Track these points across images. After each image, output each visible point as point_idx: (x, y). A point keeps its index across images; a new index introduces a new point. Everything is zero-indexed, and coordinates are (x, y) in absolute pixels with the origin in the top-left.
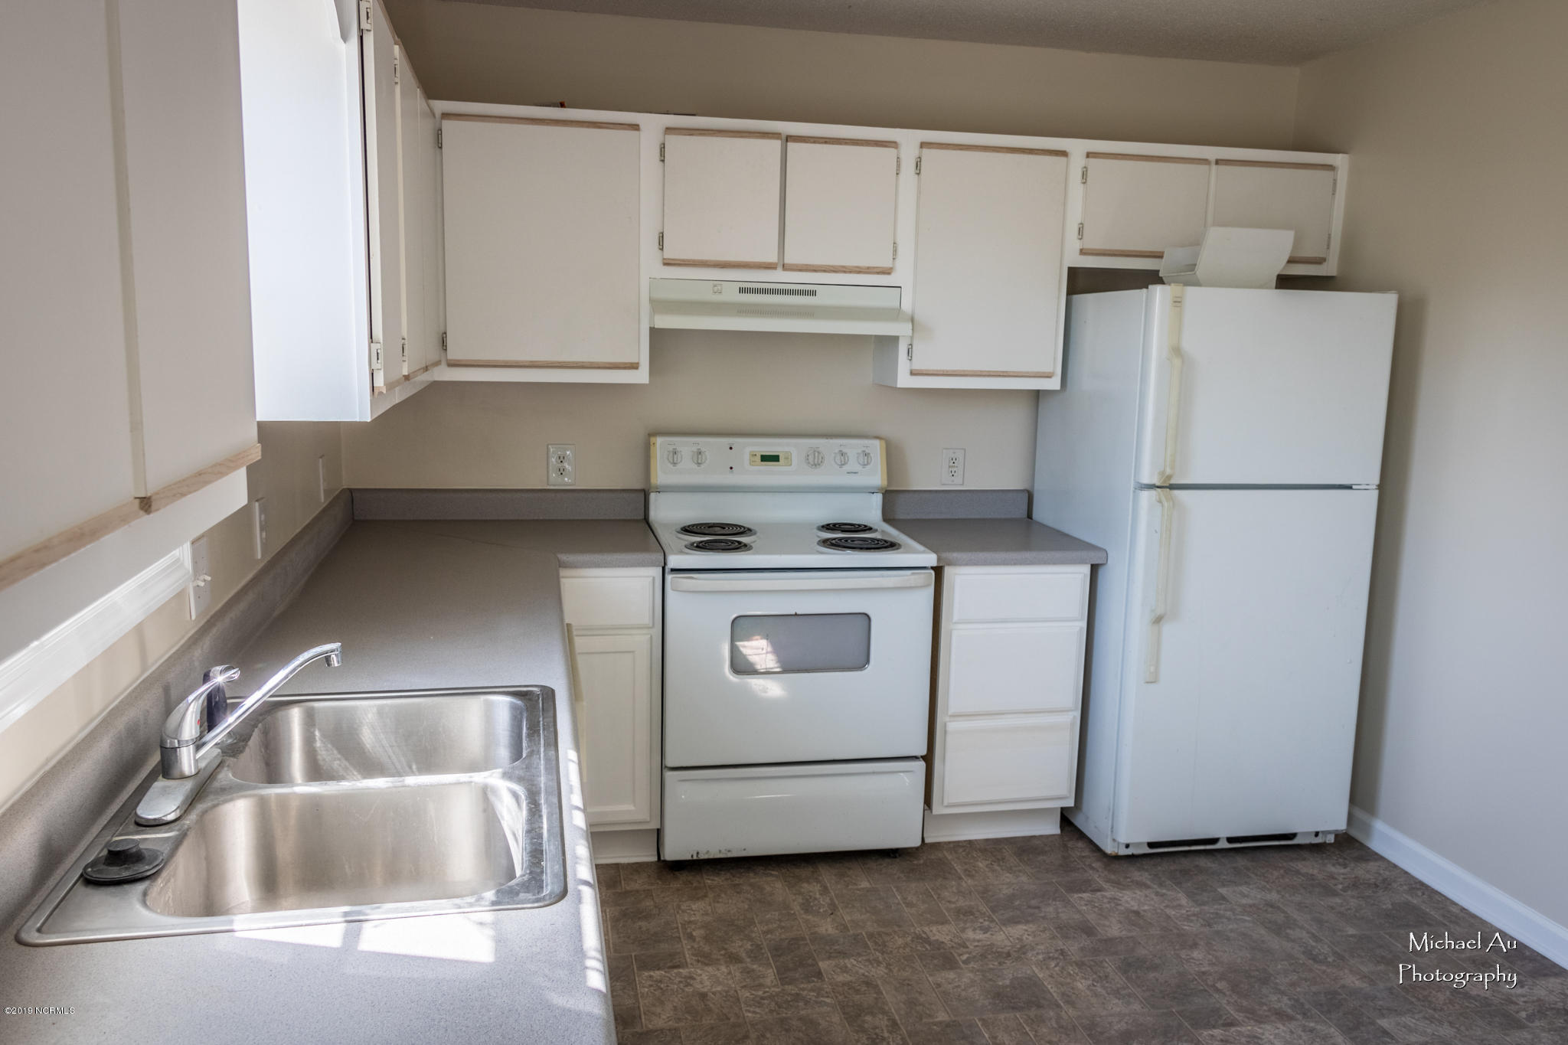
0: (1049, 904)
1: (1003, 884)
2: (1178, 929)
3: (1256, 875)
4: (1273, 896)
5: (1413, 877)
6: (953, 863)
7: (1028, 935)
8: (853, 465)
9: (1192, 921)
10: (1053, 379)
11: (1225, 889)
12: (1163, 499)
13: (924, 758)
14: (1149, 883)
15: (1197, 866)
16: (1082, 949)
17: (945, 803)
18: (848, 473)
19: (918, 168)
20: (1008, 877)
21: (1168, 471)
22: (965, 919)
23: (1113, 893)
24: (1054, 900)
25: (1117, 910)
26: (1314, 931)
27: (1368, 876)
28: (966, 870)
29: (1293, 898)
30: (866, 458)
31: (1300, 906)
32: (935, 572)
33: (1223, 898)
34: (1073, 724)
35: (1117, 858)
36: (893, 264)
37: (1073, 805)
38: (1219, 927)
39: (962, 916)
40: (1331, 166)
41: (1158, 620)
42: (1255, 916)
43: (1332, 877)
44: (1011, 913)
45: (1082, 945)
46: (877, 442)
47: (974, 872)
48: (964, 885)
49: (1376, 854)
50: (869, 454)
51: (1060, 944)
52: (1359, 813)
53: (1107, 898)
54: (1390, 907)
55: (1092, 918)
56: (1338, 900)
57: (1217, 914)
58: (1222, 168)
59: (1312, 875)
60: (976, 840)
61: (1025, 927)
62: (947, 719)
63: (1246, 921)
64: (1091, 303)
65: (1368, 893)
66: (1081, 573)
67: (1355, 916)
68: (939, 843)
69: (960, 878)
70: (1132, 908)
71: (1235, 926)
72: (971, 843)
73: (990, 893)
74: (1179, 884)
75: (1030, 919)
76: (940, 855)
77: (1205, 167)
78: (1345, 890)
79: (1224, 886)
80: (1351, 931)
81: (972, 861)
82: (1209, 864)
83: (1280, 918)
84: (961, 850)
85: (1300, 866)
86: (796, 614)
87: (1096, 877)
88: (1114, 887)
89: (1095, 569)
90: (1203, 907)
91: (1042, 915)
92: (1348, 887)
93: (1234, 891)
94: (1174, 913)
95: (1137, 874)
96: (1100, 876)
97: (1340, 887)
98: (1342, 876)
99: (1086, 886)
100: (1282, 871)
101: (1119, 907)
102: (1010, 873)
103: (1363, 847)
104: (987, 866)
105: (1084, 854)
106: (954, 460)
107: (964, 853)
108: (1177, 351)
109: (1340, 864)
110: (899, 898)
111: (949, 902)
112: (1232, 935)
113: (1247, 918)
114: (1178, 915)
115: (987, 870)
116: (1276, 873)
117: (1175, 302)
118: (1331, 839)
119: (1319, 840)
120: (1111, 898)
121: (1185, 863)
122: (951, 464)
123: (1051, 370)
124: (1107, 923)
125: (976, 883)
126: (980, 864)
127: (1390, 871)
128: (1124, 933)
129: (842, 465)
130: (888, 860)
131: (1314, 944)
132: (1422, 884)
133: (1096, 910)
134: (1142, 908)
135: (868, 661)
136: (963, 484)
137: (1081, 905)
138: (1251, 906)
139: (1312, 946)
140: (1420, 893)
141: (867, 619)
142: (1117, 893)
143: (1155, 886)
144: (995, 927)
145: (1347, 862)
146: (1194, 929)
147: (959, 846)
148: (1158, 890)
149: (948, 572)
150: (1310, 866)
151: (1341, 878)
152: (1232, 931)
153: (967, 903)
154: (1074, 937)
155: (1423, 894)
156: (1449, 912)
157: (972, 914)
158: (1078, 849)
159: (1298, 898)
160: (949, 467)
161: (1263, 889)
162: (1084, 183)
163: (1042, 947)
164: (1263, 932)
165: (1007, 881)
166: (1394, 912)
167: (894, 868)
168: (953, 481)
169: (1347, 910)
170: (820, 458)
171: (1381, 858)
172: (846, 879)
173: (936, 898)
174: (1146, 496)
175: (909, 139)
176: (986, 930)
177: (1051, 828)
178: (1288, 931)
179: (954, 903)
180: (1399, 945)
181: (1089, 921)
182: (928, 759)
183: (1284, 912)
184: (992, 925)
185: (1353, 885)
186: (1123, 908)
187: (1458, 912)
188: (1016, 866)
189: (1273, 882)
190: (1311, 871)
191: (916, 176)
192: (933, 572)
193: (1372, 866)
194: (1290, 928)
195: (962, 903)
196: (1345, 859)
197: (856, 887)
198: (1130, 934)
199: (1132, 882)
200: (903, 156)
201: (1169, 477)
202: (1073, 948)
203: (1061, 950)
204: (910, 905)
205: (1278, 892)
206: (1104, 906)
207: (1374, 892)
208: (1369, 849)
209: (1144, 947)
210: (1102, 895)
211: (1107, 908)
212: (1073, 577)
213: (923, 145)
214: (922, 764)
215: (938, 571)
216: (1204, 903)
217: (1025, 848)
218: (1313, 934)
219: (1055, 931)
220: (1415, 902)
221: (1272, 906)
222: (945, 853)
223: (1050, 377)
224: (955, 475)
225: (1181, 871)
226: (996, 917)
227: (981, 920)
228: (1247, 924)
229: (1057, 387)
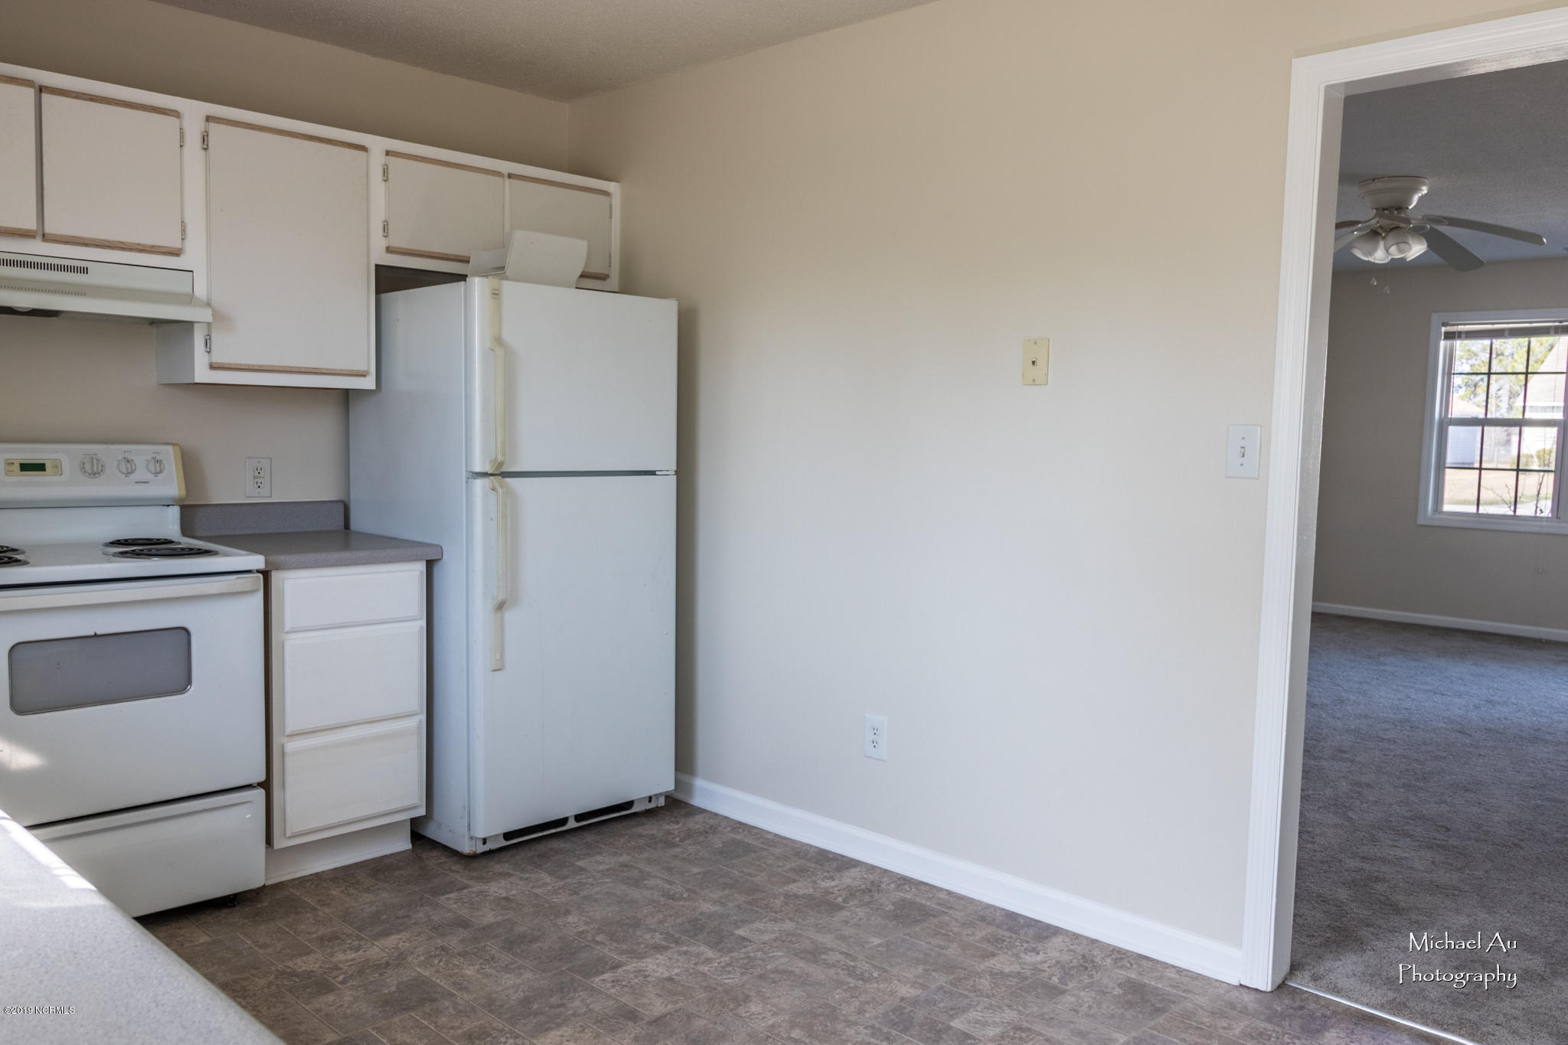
0: (418, 911)
1: (364, 904)
2: (549, 903)
3: (605, 844)
4: (625, 858)
5: (732, 820)
6: (302, 897)
7: (404, 942)
8: (141, 473)
9: (560, 894)
10: (368, 378)
11: (582, 861)
12: (497, 485)
13: (260, 785)
14: (511, 871)
15: (552, 849)
16: (463, 941)
17: (289, 834)
18: (137, 483)
19: (206, 143)
20: (367, 897)
21: (500, 458)
22: (331, 944)
23: (479, 887)
24: (422, 905)
25: (487, 900)
26: (666, 878)
27: (697, 827)
28: (319, 901)
29: (642, 856)
30: (158, 465)
31: (649, 861)
32: (263, 576)
33: (582, 869)
34: (419, 728)
35: (474, 857)
36: (183, 243)
37: (424, 814)
38: (585, 893)
39: (326, 943)
40: (606, 192)
41: (500, 607)
42: (613, 877)
43: (669, 833)
44: (380, 928)
45: (461, 937)
46: (170, 448)
47: (329, 901)
48: (320, 913)
49: (699, 808)
50: (161, 461)
51: (439, 942)
52: (684, 777)
53: (474, 893)
54: (721, 845)
55: (464, 912)
56: (678, 850)
57: (580, 882)
58: (515, 182)
59: (653, 835)
60: (323, 872)
61: (399, 937)
62: (285, 740)
63: (607, 882)
64: (400, 301)
65: (701, 838)
66: (416, 570)
67: (696, 858)
68: (282, 883)
69: (315, 909)
70: (502, 896)
71: (599, 889)
72: (317, 876)
73: (352, 915)
74: (539, 866)
75: (401, 928)
76: (286, 893)
77: (499, 179)
78: (682, 840)
79: (580, 859)
80: (696, 870)
81: (324, 891)
82: (562, 845)
83: (635, 874)
84: (308, 884)
85: (640, 830)
86: (96, 635)
87: (458, 877)
88: (478, 882)
89: (430, 564)
90: (566, 881)
91: (413, 921)
92: (684, 838)
93: (590, 862)
94: (541, 891)
95: (497, 867)
96: (462, 876)
97: (678, 839)
98: (677, 831)
99: (451, 887)
100: (627, 837)
101: (488, 898)
102: (369, 893)
103: (687, 805)
104: (342, 892)
105: (441, 861)
106: (259, 470)
107: (312, 886)
108: (499, 341)
109: (672, 822)
110: (249, 942)
111: (308, 933)
112: (599, 896)
113: (607, 880)
114: (546, 891)
115: (342, 895)
116: (622, 840)
117: (493, 294)
118: (662, 802)
119: (652, 805)
120: (478, 892)
121: (541, 847)
122: (256, 474)
123: (365, 369)
124: (480, 913)
125: (334, 910)
126: (334, 892)
127: (714, 819)
128: (499, 918)
129: (128, 474)
130: (225, 911)
131: (669, 887)
132: (741, 823)
133: (466, 905)
134: (511, 894)
135: (189, 682)
136: (271, 497)
137: (452, 905)
138: (608, 870)
139: (669, 889)
140: (741, 830)
141: (186, 634)
142: (483, 887)
143: (518, 873)
144: (366, 944)
145: (677, 819)
146: (564, 899)
147: (305, 881)
148: (522, 875)
149: (275, 576)
150: (651, 829)
151: (676, 832)
152: (597, 893)
153: (329, 930)
154: (451, 933)
155: (744, 831)
156: (767, 839)
157: (339, 938)
158: (433, 859)
159: (645, 855)
160: (255, 477)
161: (615, 854)
162: (386, 181)
163: (421, 949)
164: (624, 887)
165: (367, 902)
166: (725, 849)
167: (235, 916)
168: (259, 493)
169: (688, 855)
170: (100, 466)
171: (703, 811)
172: (179, 939)
173: (292, 933)
174: (479, 484)
175: (194, 111)
176: (357, 949)
177: (401, 844)
178: (645, 882)
179: (313, 933)
180: (736, 872)
181: (462, 916)
182: (266, 785)
183: (637, 868)
184: (361, 943)
185: (688, 835)
186: (492, 898)
187: (773, 837)
188: (373, 886)
189: (622, 847)
190: (651, 832)
191: (203, 151)
192: (261, 576)
193: (699, 818)
194: (646, 880)
195: (322, 931)
196: (676, 817)
197: (192, 944)
198: (506, 918)
199: (494, 874)
200: (186, 126)
201: (501, 464)
202: (453, 942)
203: (441, 947)
204: (265, 946)
205: (628, 854)
206: (474, 900)
207: (706, 837)
208: (693, 805)
209: (521, 925)
210: (469, 892)
211: (477, 901)
212: (409, 576)
213: (208, 119)
214: (261, 792)
215: (266, 574)
216: (567, 877)
217: (378, 868)
218: (666, 880)
219: (430, 932)
220: (739, 837)
221: (626, 866)
222: (291, 890)
223: (364, 376)
224: (261, 486)
225: (538, 856)
226: (365, 935)
227: (349, 942)
228: (609, 885)
229: (373, 387)
